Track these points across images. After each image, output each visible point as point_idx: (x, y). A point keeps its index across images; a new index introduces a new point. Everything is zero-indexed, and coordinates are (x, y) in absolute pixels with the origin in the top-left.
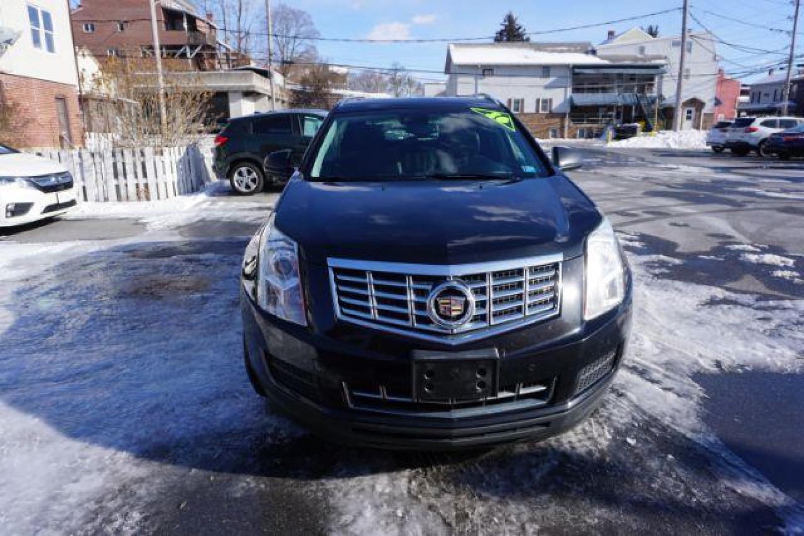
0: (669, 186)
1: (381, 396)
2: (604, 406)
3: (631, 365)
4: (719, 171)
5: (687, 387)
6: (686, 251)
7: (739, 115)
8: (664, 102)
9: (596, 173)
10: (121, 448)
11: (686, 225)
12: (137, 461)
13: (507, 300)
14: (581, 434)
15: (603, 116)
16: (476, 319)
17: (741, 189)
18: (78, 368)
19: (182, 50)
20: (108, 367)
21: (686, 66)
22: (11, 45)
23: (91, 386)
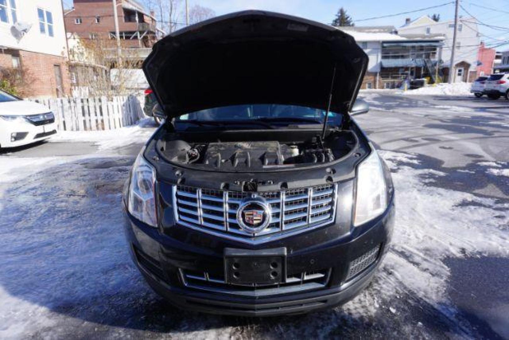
0: (442, 121)
1: (205, 279)
2: (377, 282)
3: (400, 251)
4: (478, 110)
5: (439, 268)
6: (449, 167)
7: (494, 73)
8: (442, 65)
9: (393, 112)
10: (42, 304)
11: (450, 148)
12: (51, 314)
13: (295, 212)
14: (358, 303)
15: (403, 74)
16: (271, 226)
17: (492, 123)
18: (30, 244)
19: (135, 35)
20: (49, 244)
21: (457, 40)
22: (26, 32)
23: (35, 258)
